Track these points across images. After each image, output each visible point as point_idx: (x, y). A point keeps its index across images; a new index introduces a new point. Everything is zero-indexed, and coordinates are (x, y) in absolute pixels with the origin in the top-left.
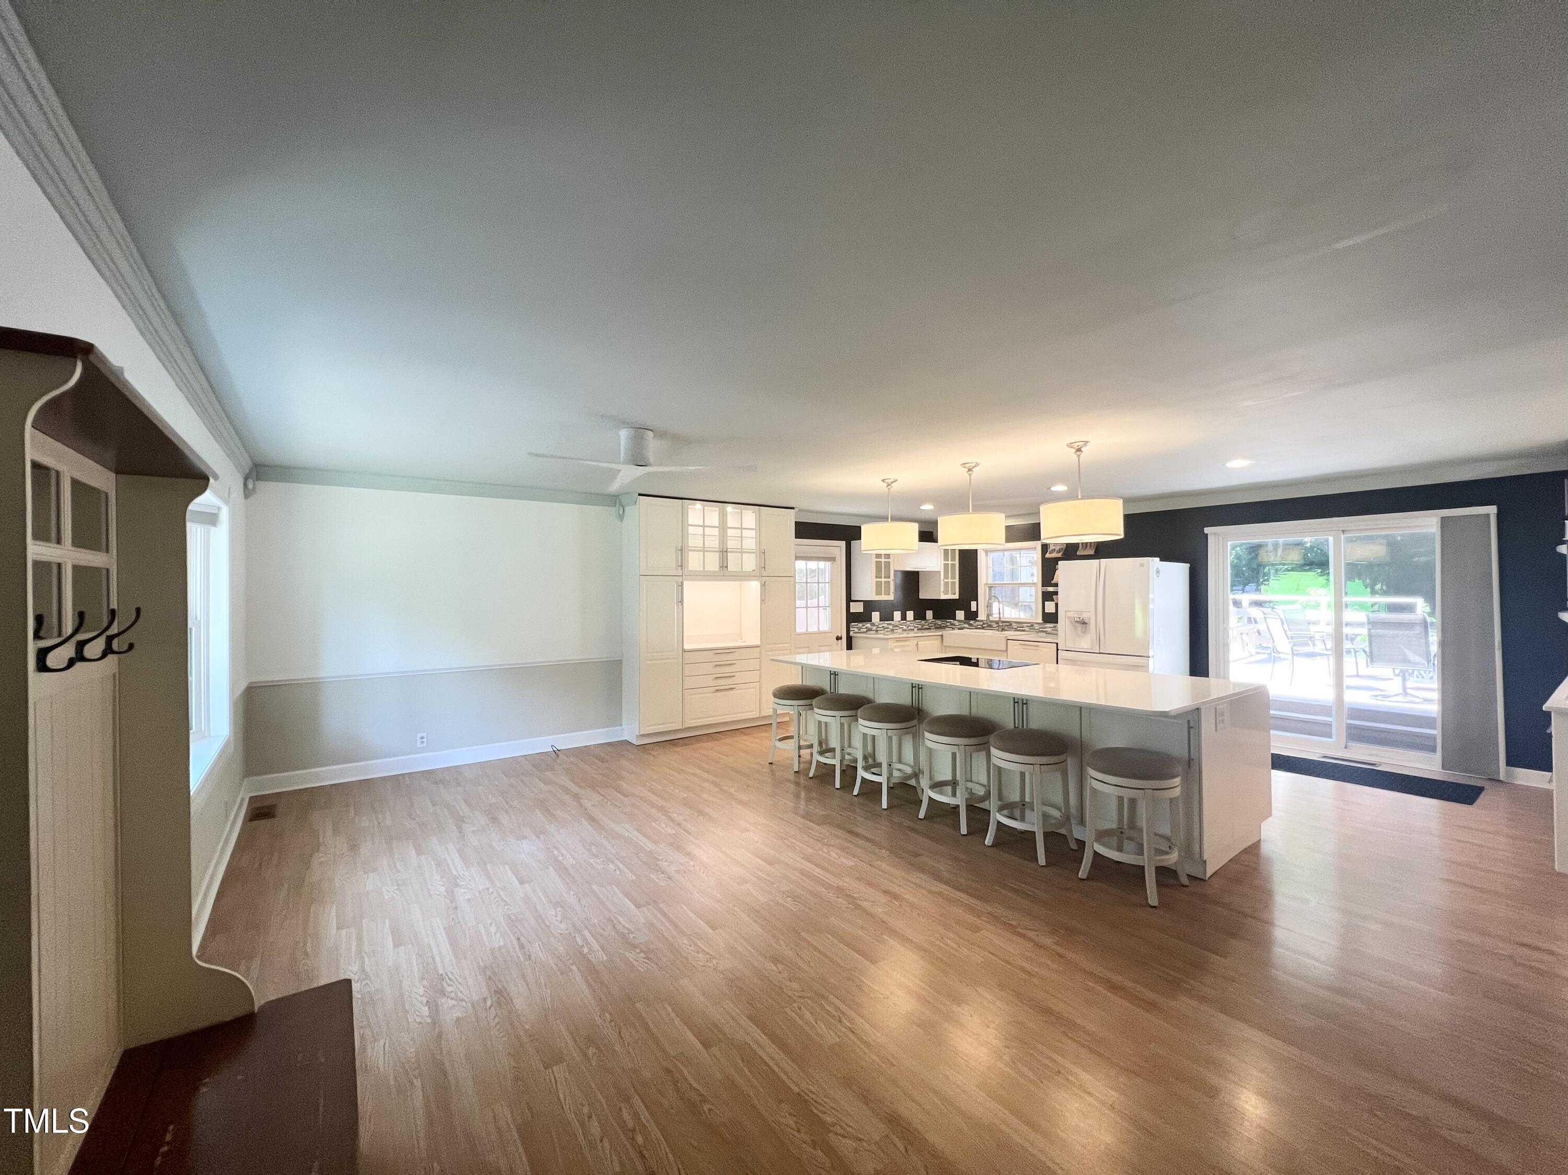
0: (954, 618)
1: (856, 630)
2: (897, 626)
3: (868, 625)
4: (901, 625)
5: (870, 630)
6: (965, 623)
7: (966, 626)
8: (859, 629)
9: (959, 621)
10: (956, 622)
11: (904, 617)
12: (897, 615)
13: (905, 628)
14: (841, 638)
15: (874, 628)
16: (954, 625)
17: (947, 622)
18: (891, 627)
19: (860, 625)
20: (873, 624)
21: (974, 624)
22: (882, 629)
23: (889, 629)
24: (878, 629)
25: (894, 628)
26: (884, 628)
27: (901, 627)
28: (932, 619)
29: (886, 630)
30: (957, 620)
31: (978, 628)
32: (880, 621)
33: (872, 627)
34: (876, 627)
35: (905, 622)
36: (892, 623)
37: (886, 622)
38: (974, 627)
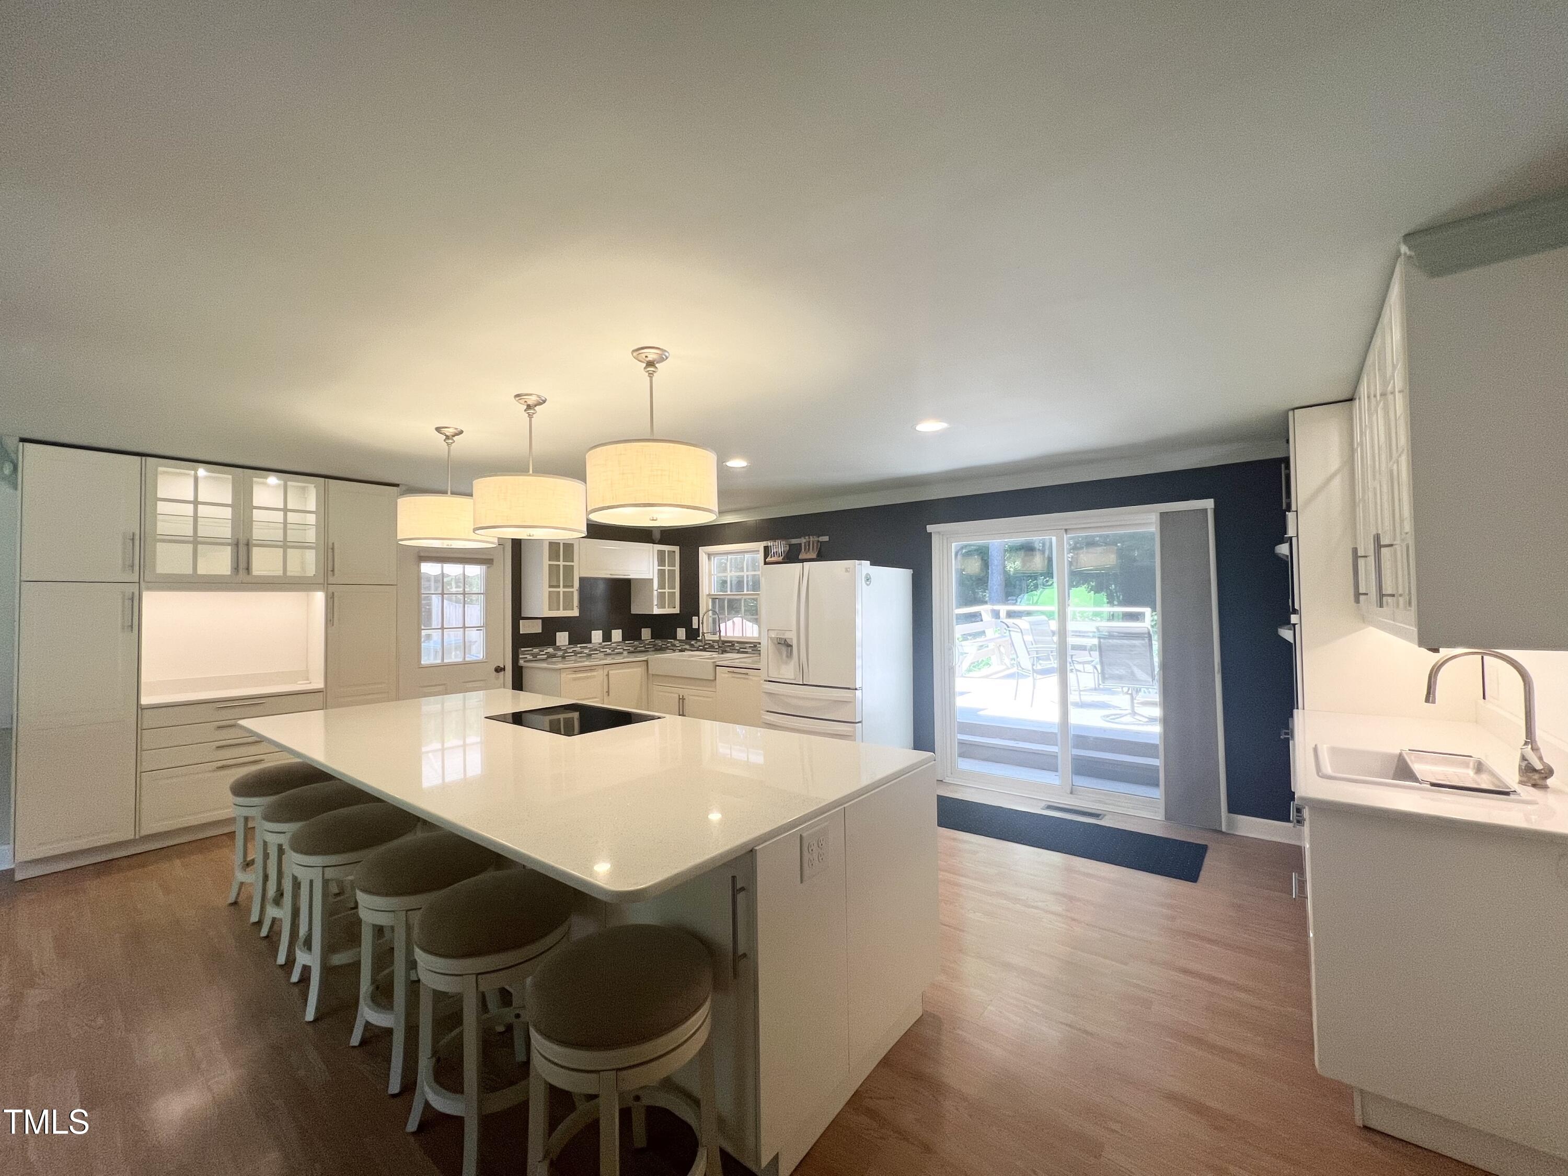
0: (675, 638)
1: (529, 657)
2: (596, 650)
3: (550, 650)
4: (603, 648)
5: (554, 656)
6: (686, 644)
7: (687, 647)
8: (535, 655)
9: (680, 641)
10: (677, 643)
11: (607, 637)
12: (597, 636)
13: (609, 651)
14: (504, 669)
15: (560, 653)
16: (674, 645)
17: (668, 643)
18: (586, 651)
19: (536, 650)
20: (559, 649)
21: (696, 645)
22: (573, 654)
23: (584, 655)
24: (566, 655)
25: (592, 652)
26: (576, 653)
27: (602, 650)
28: (652, 639)
29: (578, 655)
30: (679, 640)
31: (701, 650)
32: (569, 644)
33: (556, 652)
34: (563, 652)
35: (609, 643)
36: (589, 645)
37: (578, 645)
38: (696, 649)
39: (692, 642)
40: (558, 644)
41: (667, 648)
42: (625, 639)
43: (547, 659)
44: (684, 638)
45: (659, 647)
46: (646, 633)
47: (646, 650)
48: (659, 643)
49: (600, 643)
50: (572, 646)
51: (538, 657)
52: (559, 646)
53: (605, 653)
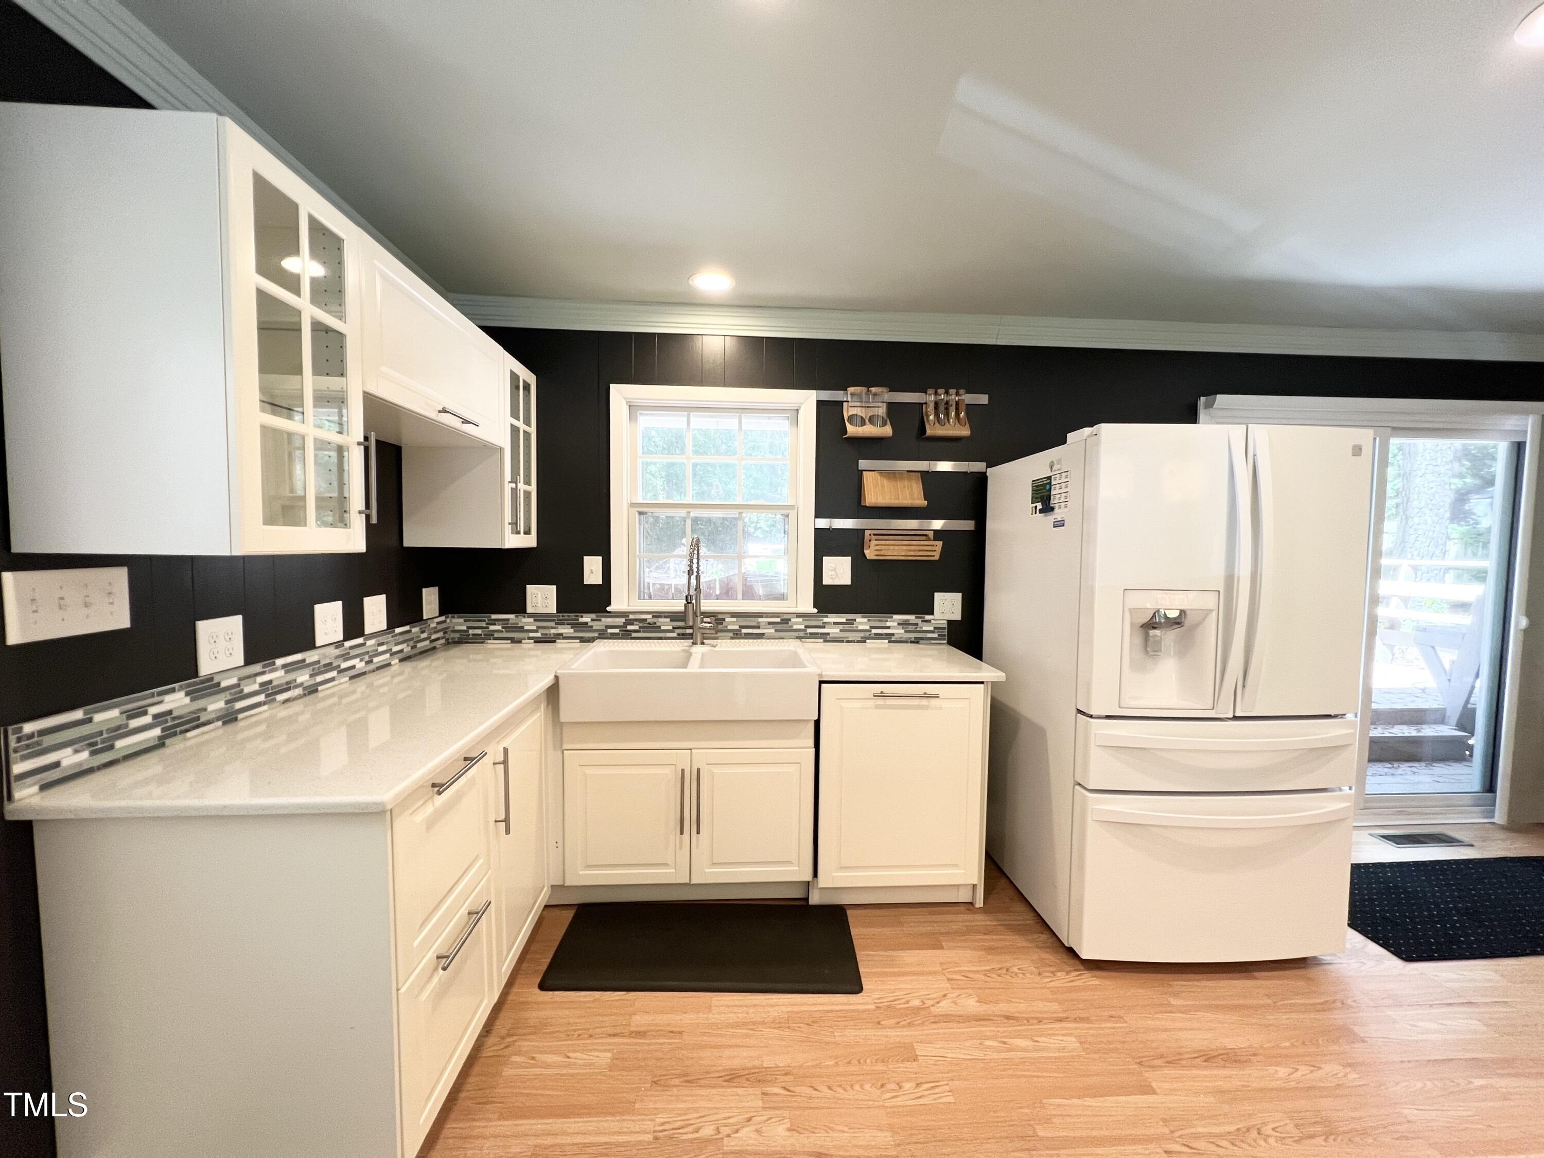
0: (520, 609)
2: (329, 667)
3: (169, 703)
4: (346, 657)
5: (194, 722)
6: (560, 623)
7: (566, 630)
9: (538, 617)
10: (527, 623)
12: (328, 622)
13: (360, 665)
15: (216, 705)
16: (521, 629)
17: (494, 623)
18: (303, 677)
20: (211, 687)
21: (597, 626)
22: (261, 698)
23: (298, 691)
24: (239, 705)
25: (319, 679)
26: (270, 691)
27: (344, 665)
28: (440, 615)
29: (280, 697)
30: (531, 615)
31: (614, 636)
32: (249, 661)
33: (200, 704)
34: (227, 696)
35: (360, 640)
36: (311, 656)
37: (280, 662)
38: (596, 635)
39: (586, 619)
40: (206, 667)
41: (490, 636)
42: (392, 623)
43: (160, 744)
44: (553, 609)
45: (457, 635)
46: (430, 598)
47: (434, 648)
48: (459, 623)
49: (338, 645)
50: (257, 668)
51: (119, 744)
52: (210, 678)
53: (353, 673)
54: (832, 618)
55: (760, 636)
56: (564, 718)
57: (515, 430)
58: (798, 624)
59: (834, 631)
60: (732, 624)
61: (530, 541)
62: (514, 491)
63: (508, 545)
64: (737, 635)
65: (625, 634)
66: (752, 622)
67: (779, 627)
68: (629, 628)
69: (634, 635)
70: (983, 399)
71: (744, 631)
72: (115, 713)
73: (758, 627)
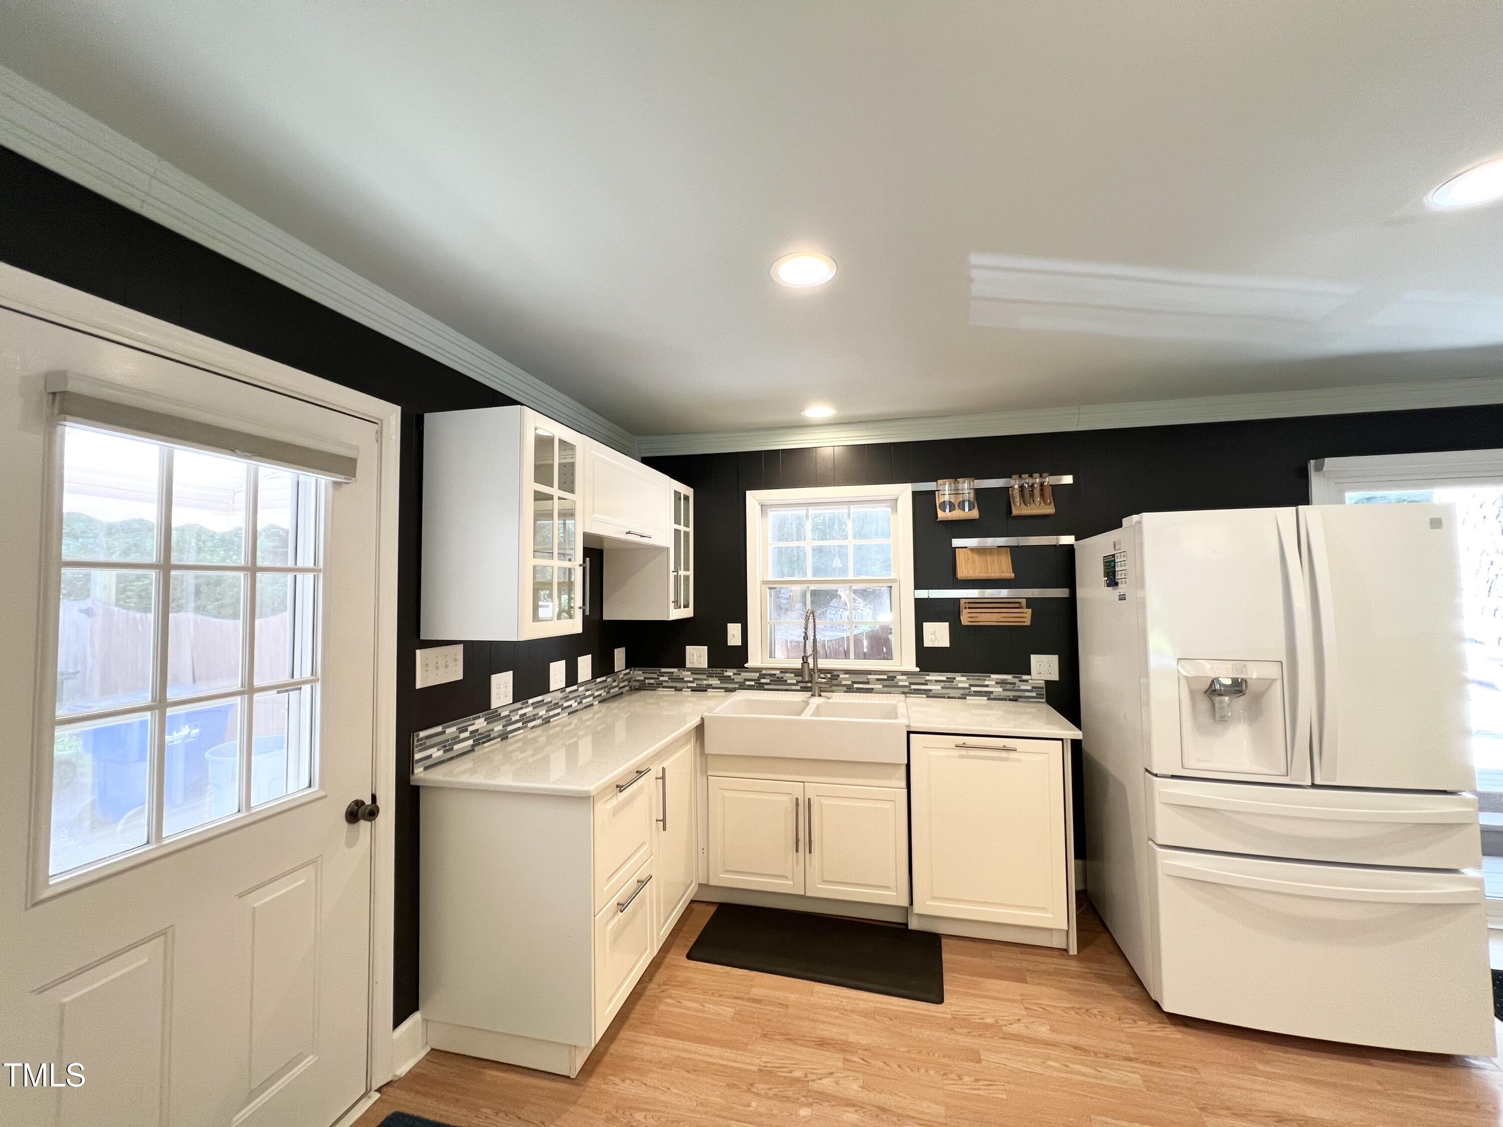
0: (681, 663)
1: (436, 753)
2: (557, 706)
3: (480, 723)
4: (567, 699)
6: (710, 676)
7: (715, 682)
8: (447, 746)
10: (687, 675)
11: (571, 677)
12: (557, 671)
13: (574, 704)
15: (498, 728)
16: (681, 680)
17: (662, 674)
18: (542, 712)
19: (451, 730)
20: (496, 716)
21: (738, 679)
22: (520, 725)
23: (539, 721)
24: (510, 728)
25: (551, 713)
26: (525, 720)
27: (565, 705)
28: (626, 669)
29: (530, 725)
30: (689, 669)
31: (750, 688)
32: (515, 701)
33: (490, 727)
34: (503, 722)
35: (575, 687)
36: (547, 698)
37: (531, 701)
38: (737, 686)
39: (729, 673)
40: (494, 704)
41: (660, 685)
42: (595, 675)
43: (472, 750)
44: (704, 664)
45: (637, 684)
46: (620, 655)
47: (622, 693)
48: (639, 674)
49: (562, 690)
50: (518, 705)
51: (456, 747)
52: (496, 710)
53: (570, 710)
54: (933, 677)
55: (870, 691)
56: (708, 750)
57: (677, 532)
58: (903, 681)
59: (937, 688)
60: (845, 679)
61: (687, 613)
62: (677, 578)
63: (671, 618)
64: (849, 689)
65: (760, 687)
66: (863, 678)
67: (886, 683)
68: (763, 681)
69: (766, 687)
70: (1068, 479)
71: (856, 686)
72: (454, 729)
73: (868, 683)
